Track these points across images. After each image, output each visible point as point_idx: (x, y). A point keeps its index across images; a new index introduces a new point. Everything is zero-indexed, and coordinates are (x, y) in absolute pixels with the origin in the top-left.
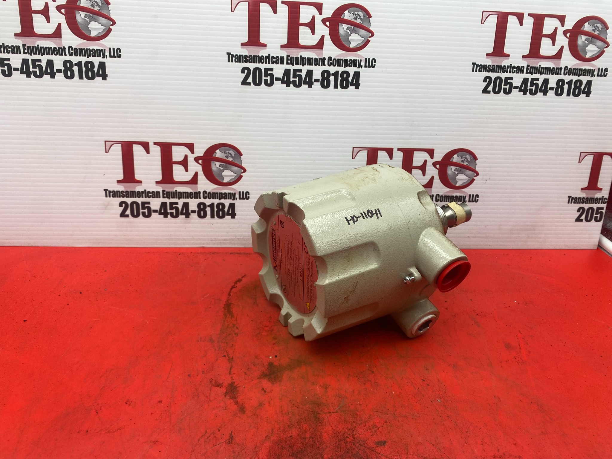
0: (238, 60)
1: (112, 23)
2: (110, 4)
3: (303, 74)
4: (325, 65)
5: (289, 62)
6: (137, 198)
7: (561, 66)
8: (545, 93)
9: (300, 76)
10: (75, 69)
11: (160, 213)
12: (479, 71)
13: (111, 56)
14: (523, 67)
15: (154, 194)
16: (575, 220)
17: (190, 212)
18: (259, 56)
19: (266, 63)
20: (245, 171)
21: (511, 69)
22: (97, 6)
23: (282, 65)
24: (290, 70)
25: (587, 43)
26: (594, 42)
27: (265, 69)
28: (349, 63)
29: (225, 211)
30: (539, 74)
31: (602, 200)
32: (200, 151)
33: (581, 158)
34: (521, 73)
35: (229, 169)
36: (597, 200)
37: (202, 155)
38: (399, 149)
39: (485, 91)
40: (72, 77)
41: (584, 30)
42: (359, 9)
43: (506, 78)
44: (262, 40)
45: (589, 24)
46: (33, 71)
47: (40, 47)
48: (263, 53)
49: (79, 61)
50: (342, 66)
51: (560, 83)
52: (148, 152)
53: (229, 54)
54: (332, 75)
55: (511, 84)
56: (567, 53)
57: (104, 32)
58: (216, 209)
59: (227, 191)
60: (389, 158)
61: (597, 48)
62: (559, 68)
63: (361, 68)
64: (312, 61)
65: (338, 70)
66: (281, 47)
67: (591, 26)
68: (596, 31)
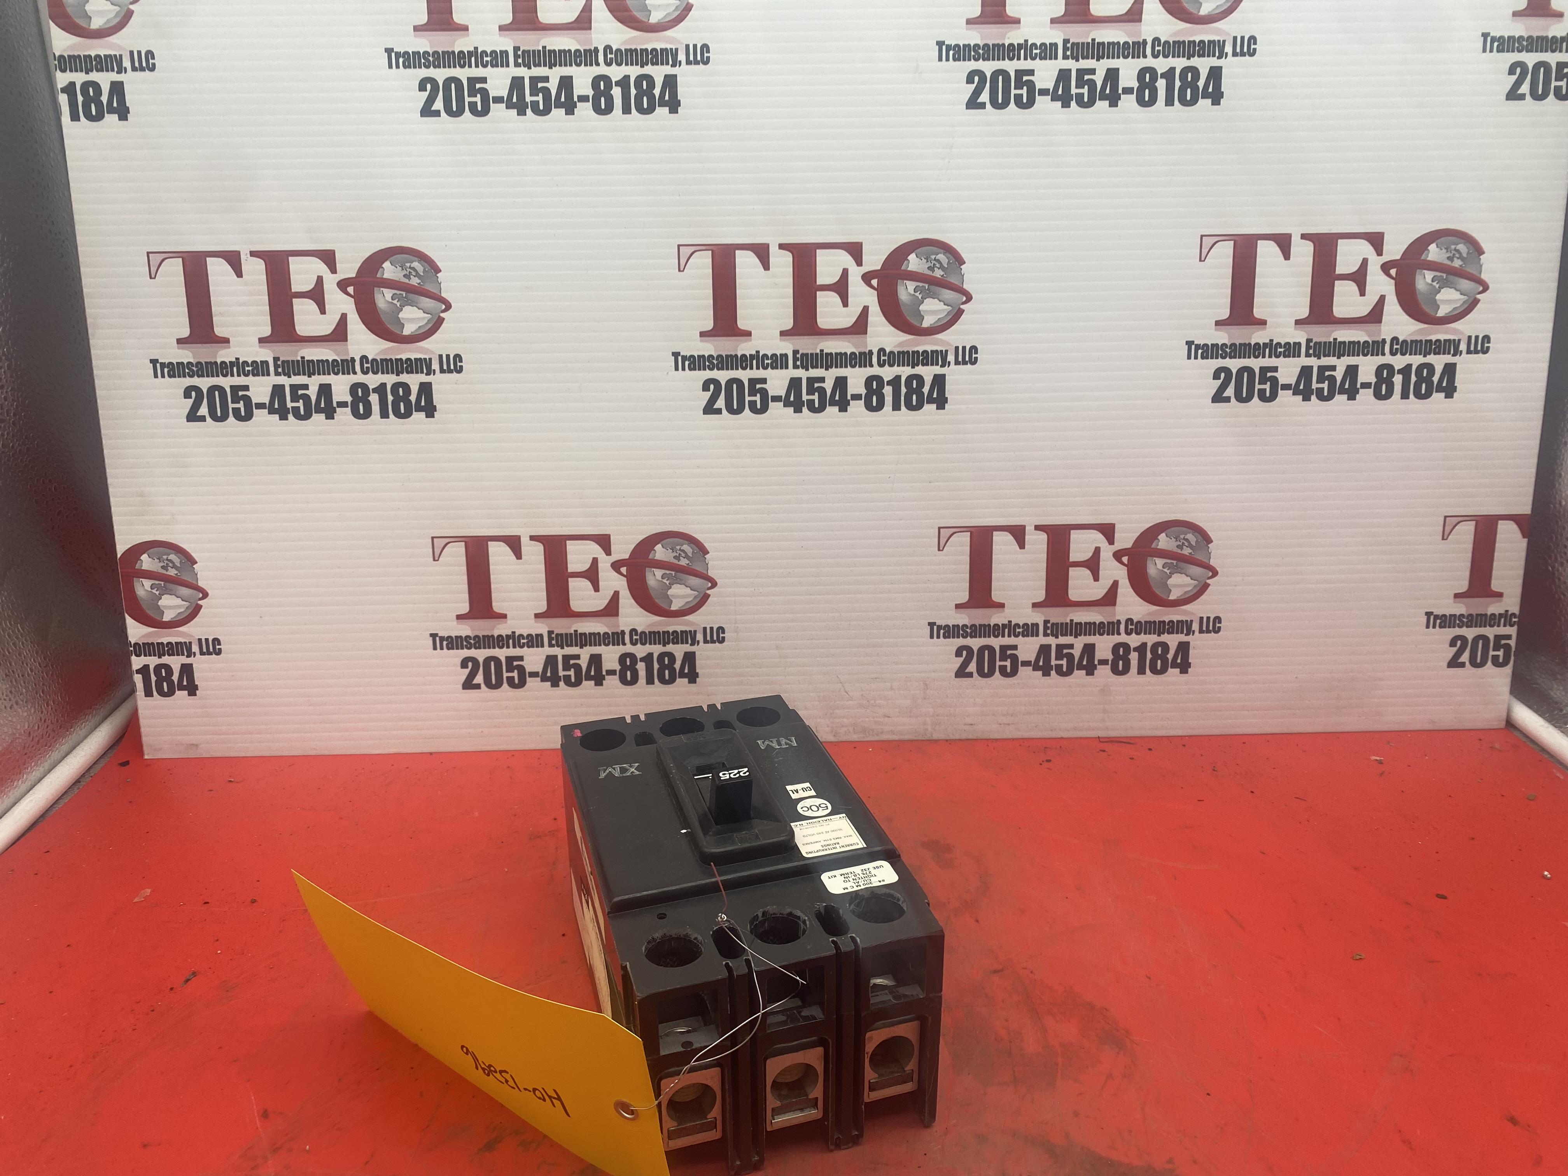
0: (695, 366)
1: (444, 307)
2: (440, 271)
3: (828, 386)
4: (871, 366)
5: (799, 363)
6: (497, 649)
7: (1382, 338)
8: (1352, 395)
9: (822, 391)
10: (374, 398)
11: (544, 679)
12: (1202, 358)
13: (442, 371)
15: (532, 641)
16: (1446, 664)
17: (604, 673)
18: (736, 356)
19: (751, 368)
20: (714, 584)
21: (1272, 348)
22: (415, 276)
23: (784, 371)
24: (801, 379)
25: (1437, 286)
26: (1452, 283)
27: (750, 380)
28: (921, 358)
29: (675, 669)
30: (1334, 356)
31: (1506, 618)
32: (622, 550)
33: (1448, 529)
34: (1294, 356)
35: (683, 582)
36: (1495, 619)
37: (626, 556)
38: (1037, 528)
39: (1218, 398)
40: (367, 414)
41: (1428, 259)
42: (938, 249)
43: (1261, 368)
44: (742, 324)
45: (1439, 246)
46: (292, 407)
47: (307, 360)
48: (745, 348)
49: (382, 383)
50: (908, 365)
51: (1384, 374)
52: (518, 556)
53: (676, 355)
54: (887, 385)
55: (1274, 381)
56: (1393, 309)
57: (430, 326)
58: (656, 666)
59: (679, 628)
61: (1461, 294)
62: (1378, 342)
63: (948, 367)
64: (846, 358)
65: (900, 374)
66: (781, 335)
67: (1444, 251)
68: (1455, 259)
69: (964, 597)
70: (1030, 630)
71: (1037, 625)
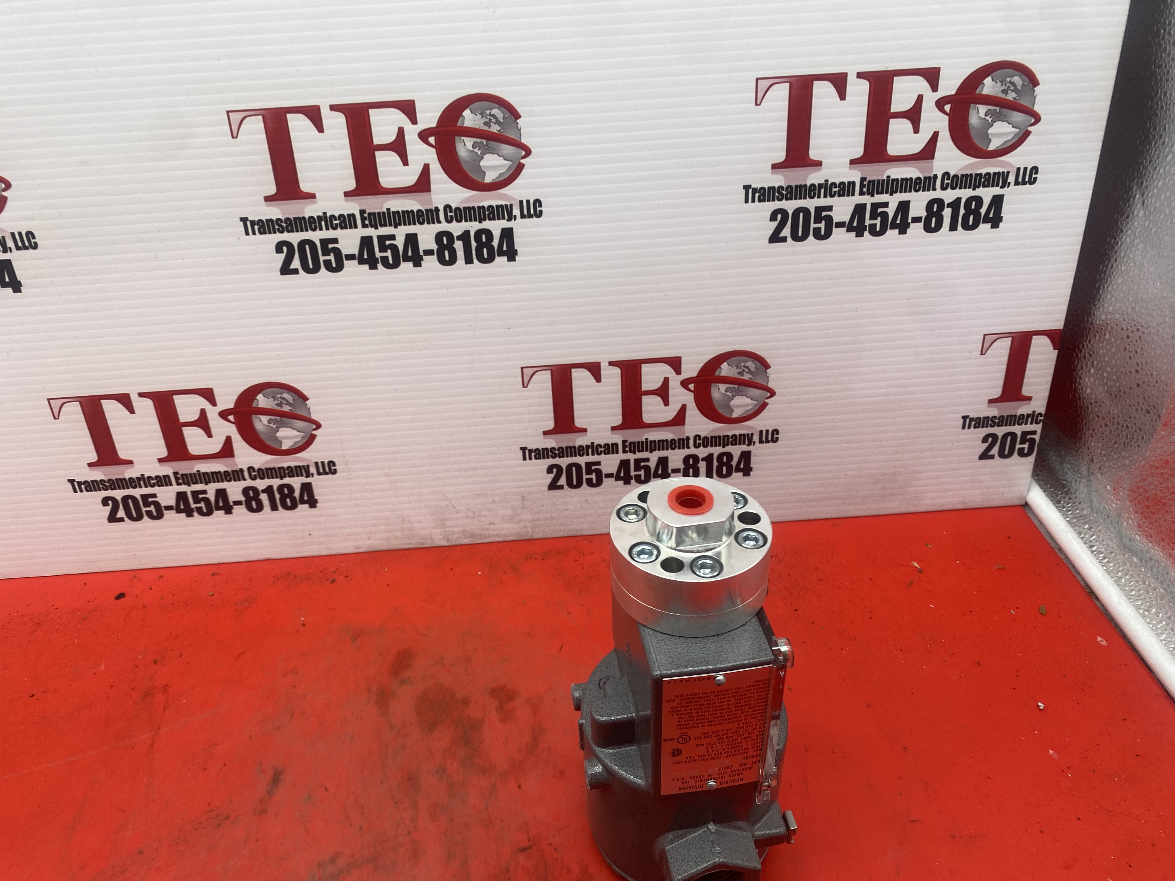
0: (264, 229)
1: (4, 186)
3: (400, 242)
4: (439, 222)
5: (367, 222)
7: (934, 173)
8: (903, 229)
9: (394, 249)
11: (179, 511)
12: (760, 201)
13: (18, 248)
14: (854, 183)
15: (161, 481)
16: (978, 457)
17: (231, 503)
18: (304, 218)
19: (321, 229)
20: (319, 425)
21: (827, 189)
23: (354, 230)
24: (371, 238)
25: (990, 120)
26: (1005, 116)
27: (321, 240)
28: (487, 213)
29: (295, 497)
30: (887, 193)
31: (1032, 417)
32: (227, 400)
33: (986, 345)
34: (848, 195)
35: (288, 425)
36: (1023, 419)
37: (232, 406)
38: (611, 364)
39: (775, 238)
41: (983, 93)
43: (816, 208)
44: (305, 187)
45: (994, 79)
48: (311, 210)
50: (475, 220)
51: (934, 208)
52: (131, 410)
53: (244, 220)
54: (457, 240)
55: (829, 219)
56: (946, 146)
58: (277, 496)
59: (293, 464)
60: (594, 381)
61: (1013, 127)
62: (930, 177)
63: (515, 220)
64: (413, 216)
65: (468, 229)
66: (345, 196)
67: (999, 84)
68: (1009, 92)
69: (550, 425)
70: (610, 449)
71: (617, 444)
